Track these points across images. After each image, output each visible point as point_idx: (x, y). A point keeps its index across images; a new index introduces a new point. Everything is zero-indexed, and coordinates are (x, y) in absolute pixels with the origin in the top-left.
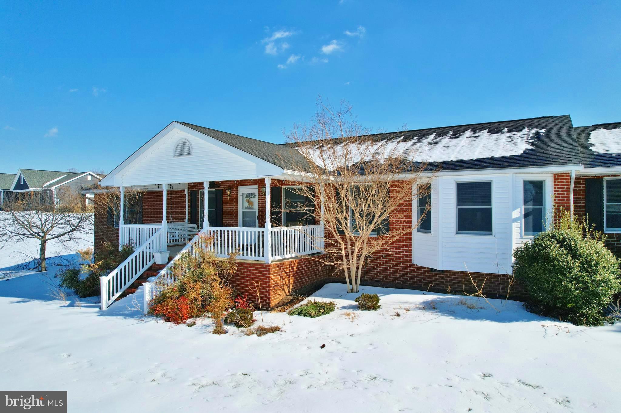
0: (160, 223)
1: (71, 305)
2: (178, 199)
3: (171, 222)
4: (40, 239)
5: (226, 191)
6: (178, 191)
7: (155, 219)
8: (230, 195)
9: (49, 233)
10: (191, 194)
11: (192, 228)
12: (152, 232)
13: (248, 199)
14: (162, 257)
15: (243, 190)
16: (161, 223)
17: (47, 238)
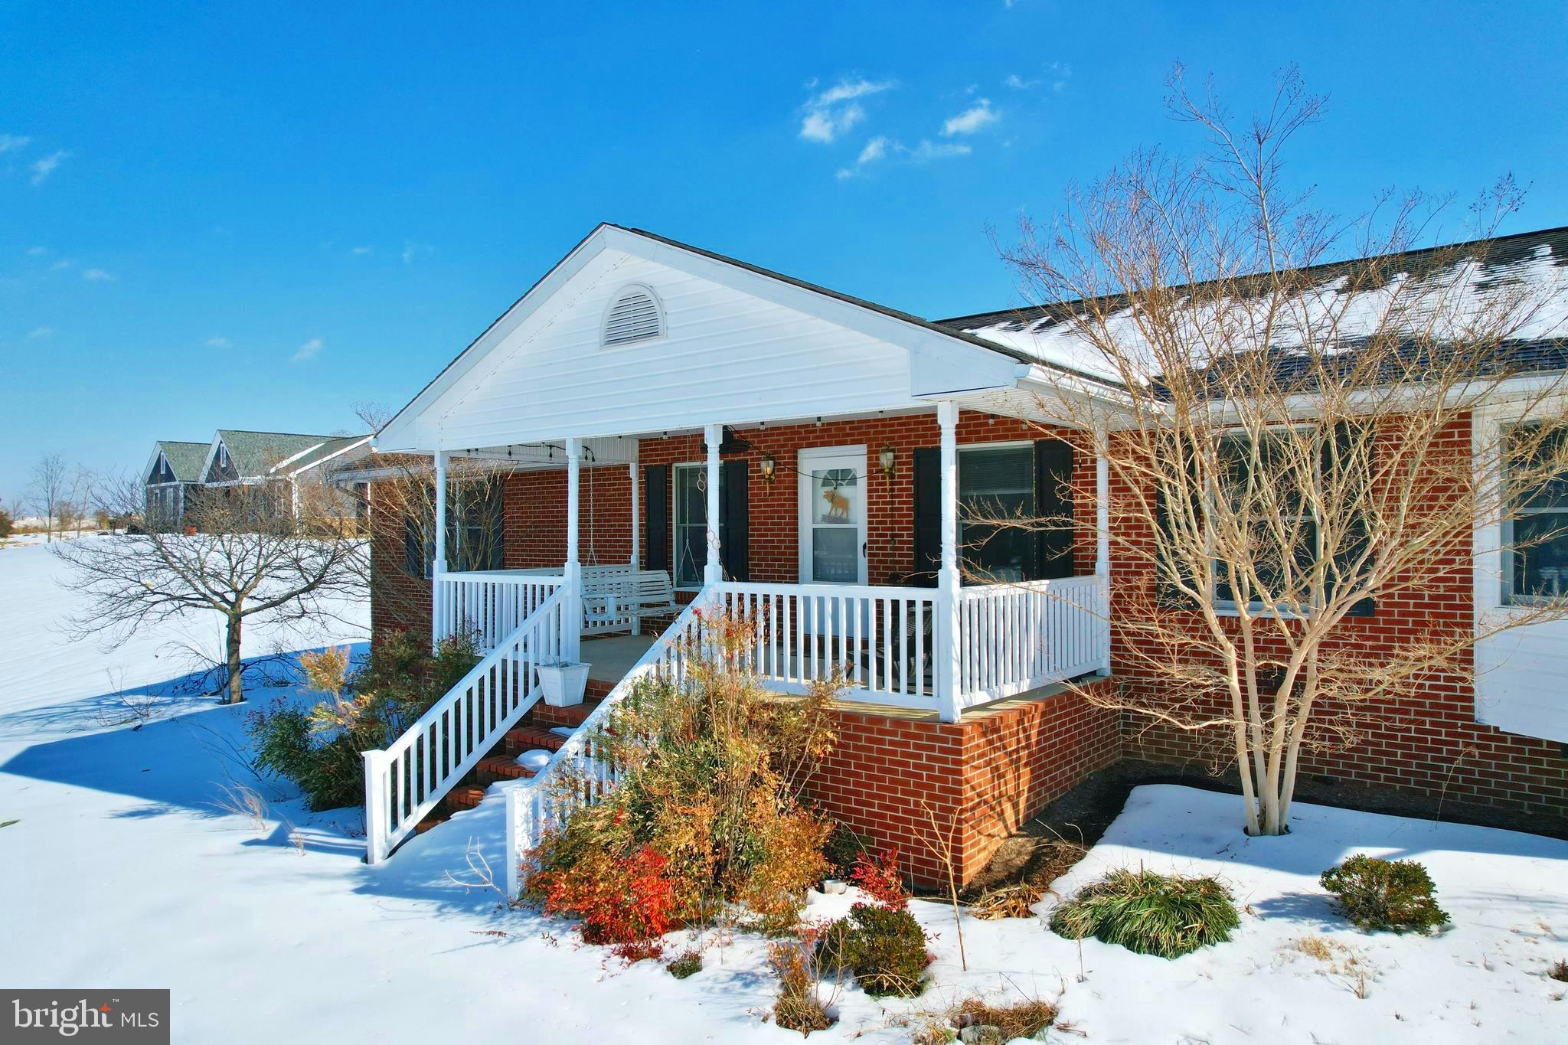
0: (558, 566)
1: (279, 840)
2: (608, 494)
3: (591, 562)
4: (225, 611)
5: (759, 465)
6: (607, 468)
7: (539, 556)
8: (773, 477)
9: (252, 594)
10: (648, 477)
11: (656, 584)
12: (534, 599)
13: (830, 489)
14: (565, 685)
15: (813, 461)
16: (564, 566)
17: (243, 609)
